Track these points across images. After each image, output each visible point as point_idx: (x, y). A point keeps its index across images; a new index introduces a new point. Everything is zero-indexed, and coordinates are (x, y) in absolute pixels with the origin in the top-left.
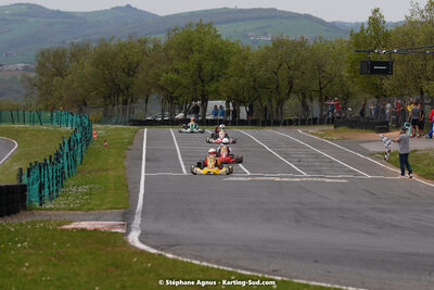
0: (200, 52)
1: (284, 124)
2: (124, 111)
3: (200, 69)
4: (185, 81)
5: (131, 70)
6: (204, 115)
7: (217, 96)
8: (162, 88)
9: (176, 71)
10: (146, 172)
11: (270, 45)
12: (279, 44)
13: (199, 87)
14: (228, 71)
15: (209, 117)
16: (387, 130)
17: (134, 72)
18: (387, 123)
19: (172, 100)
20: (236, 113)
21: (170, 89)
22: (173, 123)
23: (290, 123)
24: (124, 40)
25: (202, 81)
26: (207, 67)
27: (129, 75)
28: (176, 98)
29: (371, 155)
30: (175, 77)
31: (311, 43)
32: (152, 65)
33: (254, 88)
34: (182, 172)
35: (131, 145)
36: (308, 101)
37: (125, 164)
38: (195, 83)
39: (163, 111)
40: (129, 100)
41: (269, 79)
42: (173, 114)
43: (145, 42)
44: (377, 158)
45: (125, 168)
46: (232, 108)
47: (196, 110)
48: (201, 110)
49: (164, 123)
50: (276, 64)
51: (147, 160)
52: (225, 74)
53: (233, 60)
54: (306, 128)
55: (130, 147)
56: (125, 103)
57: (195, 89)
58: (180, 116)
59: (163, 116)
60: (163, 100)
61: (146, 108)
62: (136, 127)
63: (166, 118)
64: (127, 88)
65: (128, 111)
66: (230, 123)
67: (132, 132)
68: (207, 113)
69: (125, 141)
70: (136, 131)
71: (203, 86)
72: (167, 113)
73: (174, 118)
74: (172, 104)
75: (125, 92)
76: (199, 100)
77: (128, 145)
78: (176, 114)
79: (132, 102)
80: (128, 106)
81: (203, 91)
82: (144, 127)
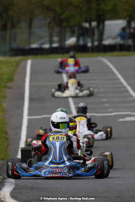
2: (3, 38)
6: (101, 39)
7: (115, 16)
8: (48, 9)
10: (29, 114)
15: (107, 42)
19: (61, 23)
21: (58, 10)
22: (62, 50)
28: (67, 20)
34: (71, 112)
35: (12, 81)
37: (4, 105)
39: (51, 36)
40: (9, 25)
42: (62, 39)
45: (4, 111)
49: (52, 51)
51: (31, 99)
55: (10, 84)
58: (71, 41)
59: (51, 42)
60: (50, 23)
61: (30, 34)
62: (18, 58)
63: (55, 45)
64: (6, 9)
65: (8, 38)
66: (132, 48)
67: (12, 66)
68: (105, 37)
69: (5, 77)
70: (17, 64)
71: (98, 5)
72: (56, 39)
73: (65, 44)
74: (61, 27)
75: (4, 15)
76: (94, 21)
77: (8, 82)
78: (67, 38)
79: (13, 26)
80: (8, 33)
81: (98, 11)
82: (28, 57)
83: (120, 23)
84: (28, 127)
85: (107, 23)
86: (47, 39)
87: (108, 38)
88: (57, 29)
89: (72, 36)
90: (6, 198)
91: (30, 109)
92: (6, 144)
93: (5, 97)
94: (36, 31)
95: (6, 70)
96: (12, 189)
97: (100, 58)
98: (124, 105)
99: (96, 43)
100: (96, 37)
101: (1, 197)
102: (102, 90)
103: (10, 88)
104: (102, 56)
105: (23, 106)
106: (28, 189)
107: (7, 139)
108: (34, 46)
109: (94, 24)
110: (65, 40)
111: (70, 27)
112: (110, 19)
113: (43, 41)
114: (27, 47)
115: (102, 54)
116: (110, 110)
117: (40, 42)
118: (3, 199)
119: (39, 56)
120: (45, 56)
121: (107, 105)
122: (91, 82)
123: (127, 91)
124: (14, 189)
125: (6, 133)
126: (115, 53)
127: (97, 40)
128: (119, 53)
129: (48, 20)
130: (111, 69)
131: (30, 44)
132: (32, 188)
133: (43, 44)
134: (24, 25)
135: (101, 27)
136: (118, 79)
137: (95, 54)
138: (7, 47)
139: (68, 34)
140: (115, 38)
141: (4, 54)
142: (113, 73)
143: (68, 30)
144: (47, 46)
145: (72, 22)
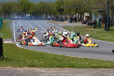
0: (25, 4)
1: (42, 19)
2: (8, 17)
3: (25, 8)
4: (21, 11)
5: (10, 8)
7: (28, 13)
8: (16, 12)
9: (20, 8)
11: (39, 3)
12: (41, 3)
14: (30, 8)
15: (26, 18)
16: (63, 21)
18: (63, 20)
19: (18, 14)
23: (43, 19)
24: (9, 2)
25: (25, 10)
26: (26, 8)
27: (9, 9)
29: (60, 27)
30: (19, 10)
31: (48, 3)
33: (36, 12)
36: (47, 14)
38: (23, 11)
41: (39, 10)
43: (13, 2)
44: (61, 27)
50: (40, 7)
53: (32, 6)
54: (47, 20)
56: (9, 15)
64: (9, 12)
71: (25, 12)
76: (24, 14)
82: (13, 20)
83: (29, 15)
88: (18, 15)
99: (24, 18)
111: (20, 15)
112: (27, 14)
120: (16, 20)
128: (29, 20)
137: (24, 20)
142: (28, 23)
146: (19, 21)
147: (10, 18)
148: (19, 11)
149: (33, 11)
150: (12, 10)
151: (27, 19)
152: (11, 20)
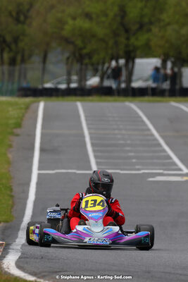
2: (11, 74)
3: (123, 12)
4: (100, 31)
6: (129, 80)
8: (67, 41)
9: (88, 16)
10: (40, 168)
13: (122, 39)
14: (164, 16)
17: (26, 17)
19: (82, 59)
20: (175, 78)
21: (79, 43)
22: (83, 92)
25: (127, 31)
26: (133, 12)
27: (18, 20)
28: (90, 56)
30: (86, 24)
32: (52, 7)
34: (90, 168)
35: (19, 127)
37: (10, 156)
38: (116, 34)
39: (69, 74)
40: (19, 58)
42: (83, 79)
45: (9, 163)
46: (169, 71)
47: (116, 73)
48: (124, 73)
49: (69, 93)
51: (42, 150)
52: (159, 20)
55: (18, 131)
56: (13, 62)
57: (116, 43)
58: (94, 81)
59: (69, 82)
60: (68, 58)
61: (44, 70)
62: (28, 100)
63: (73, 85)
64: (16, 40)
65: (17, 74)
66: (167, 93)
67: (21, 109)
68: (134, 78)
69: (12, 121)
70: (27, 107)
71: (128, 39)
72: (75, 78)
73: (85, 85)
74: (82, 64)
75: (13, 46)
76: (122, 58)
77: (15, 128)
78: (88, 77)
79: (23, 61)
80: (17, 68)
81: (127, 46)
82: (40, 98)
83: (156, 62)
84: (38, 184)
85: (138, 61)
86: (65, 77)
87: (138, 80)
88: (77, 66)
89: (94, 75)
90: (11, 268)
91: (40, 161)
92: (10, 202)
93: (10, 146)
94: (50, 67)
95: (13, 113)
96: (18, 257)
97: (127, 104)
98: (155, 161)
99: (123, 85)
100: (123, 78)
101: (5, 267)
102: (129, 142)
103: (18, 135)
104: (131, 102)
105: (32, 157)
106: (37, 258)
107: (12, 196)
108: (48, 85)
109: (122, 62)
110: (86, 80)
111: (92, 65)
112: (142, 57)
113: (59, 79)
114: (40, 87)
115: (130, 99)
116: (137, 167)
117: (55, 81)
118: (7, 270)
119: (54, 98)
120: (60, 98)
121: (134, 161)
122: (116, 132)
123: (159, 145)
124: (19, 258)
125: (11, 190)
126: (146, 98)
127: (125, 82)
128: (151, 98)
129: (67, 55)
130: (140, 117)
131: (43, 83)
132: (42, 258)
133: (59, 83)
134: (36, 59)
135: (130, 65)
136: (149, 130)
137: (122, 98)
138: (16, 86)
139: (89, 73)
140: (147, 80)
141: (11, 93)
142: (143, 121)
143: (90, 67)
144: (63, 86)
145: (95, 58)
146: (81, 106)
147: (24, 85)
148: (87, 36)
149: (184, 31)
150: (34, 28)
151: (141, 92)
152: (26, 96)
